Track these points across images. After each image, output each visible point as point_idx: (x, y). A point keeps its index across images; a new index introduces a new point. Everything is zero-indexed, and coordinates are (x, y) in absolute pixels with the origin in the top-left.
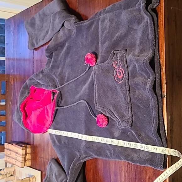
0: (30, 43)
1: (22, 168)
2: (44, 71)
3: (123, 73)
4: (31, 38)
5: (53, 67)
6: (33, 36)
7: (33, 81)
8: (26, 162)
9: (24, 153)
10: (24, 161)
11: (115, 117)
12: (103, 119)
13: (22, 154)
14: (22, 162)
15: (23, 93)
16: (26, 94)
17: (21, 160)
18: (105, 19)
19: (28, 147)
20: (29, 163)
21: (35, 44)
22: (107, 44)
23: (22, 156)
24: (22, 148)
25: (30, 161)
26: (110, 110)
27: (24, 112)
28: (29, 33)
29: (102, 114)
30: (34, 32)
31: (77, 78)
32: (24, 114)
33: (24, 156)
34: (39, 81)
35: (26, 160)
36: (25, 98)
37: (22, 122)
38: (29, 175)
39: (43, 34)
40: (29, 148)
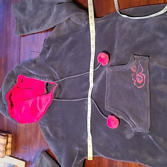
0: (18, 29)
1: (3, 157)
2: (36, 61)
3: (143, 78)
4: (18, 23)
5: (50, 58)
6: (21, 21)
7: (22, 70)
8: (7, 151)
9: (6, 143)
10: (5, 151)
11: (129, 120)
12: (115, 122)
13: (3, 144)
14: (3, 152)
15: (8, 81)
16: (12, 83)
17: (3, 150)
18: (124, 21)
19: (9, 135)
20: (9, 152)
21: (25, 30)
22: (126, 47)
23: (4, 146)
24: (3, 137)
25: (11, 150)
26: (124, 113)
27: (9, 101)
28: (17, 17)
29: (113, 115)
30: (24, 17)
31: (82, 75)
32: (10, 103)
33: (5, 146)
34: (31, 71)
35: (7, 149)
36: (11, 87)
37: (8, 111)
38: (8, 164)
39: (37, 21)
40: (10, 137)
